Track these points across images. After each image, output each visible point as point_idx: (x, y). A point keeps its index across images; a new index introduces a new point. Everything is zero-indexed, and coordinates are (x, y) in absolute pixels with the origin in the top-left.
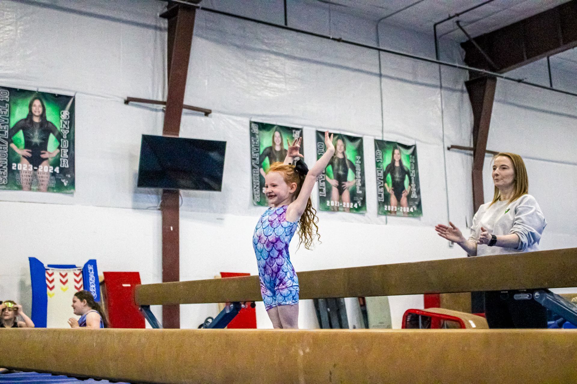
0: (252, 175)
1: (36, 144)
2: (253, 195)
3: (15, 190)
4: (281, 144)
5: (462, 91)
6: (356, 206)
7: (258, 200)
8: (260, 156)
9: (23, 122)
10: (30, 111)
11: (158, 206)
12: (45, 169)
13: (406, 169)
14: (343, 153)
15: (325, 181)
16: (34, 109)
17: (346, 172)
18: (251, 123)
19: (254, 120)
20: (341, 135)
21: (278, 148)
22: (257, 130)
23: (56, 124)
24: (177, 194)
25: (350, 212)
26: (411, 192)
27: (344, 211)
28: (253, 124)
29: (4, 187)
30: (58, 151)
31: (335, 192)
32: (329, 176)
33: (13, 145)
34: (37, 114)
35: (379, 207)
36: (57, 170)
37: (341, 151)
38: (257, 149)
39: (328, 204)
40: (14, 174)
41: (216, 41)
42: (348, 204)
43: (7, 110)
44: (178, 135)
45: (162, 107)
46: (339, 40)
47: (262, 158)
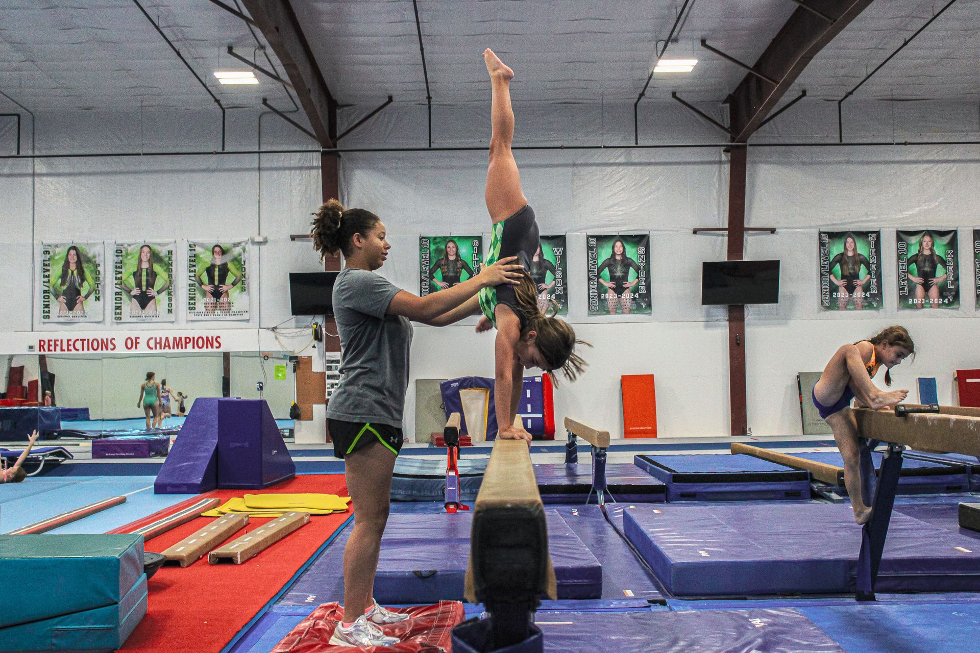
0: (821, 282)
1: (619, 277)
2: (822, 301)
3: (604, 314)
4: (855, 250)
6: (946, 301)
7: (828, 305)
8: (830, 264)
9: (608, 261)
10: (613, 251)
11: (727, 318)
12: (627, 296)
14: (931, 249)
15: (908, 279)
16: (616, 249)
17: (934, 268)
18: (820, 233)
19: (822, 230)
20: (928, 231)
21: (850, 254)
22: (827, 239)
23: (635, 259)
24: (742, 309)
25: (939, 308)
27: (931, 307)
28: (823, 235)
29: (595, 313)
30: (637, 280)
31: (919, 290)
32: (911, 273)
33: (601, 280)
34: (619, 253)
35: (977, 300)
36: (637, 296)
37: (928, 248)
38: (827, 258)
39: (910, 303)
40: (603, 303)
42: (936, 300)
43: (595, 253)
44: (742, 258)
45: (726, 233)
46: (905, 144)
47: (832, 266)
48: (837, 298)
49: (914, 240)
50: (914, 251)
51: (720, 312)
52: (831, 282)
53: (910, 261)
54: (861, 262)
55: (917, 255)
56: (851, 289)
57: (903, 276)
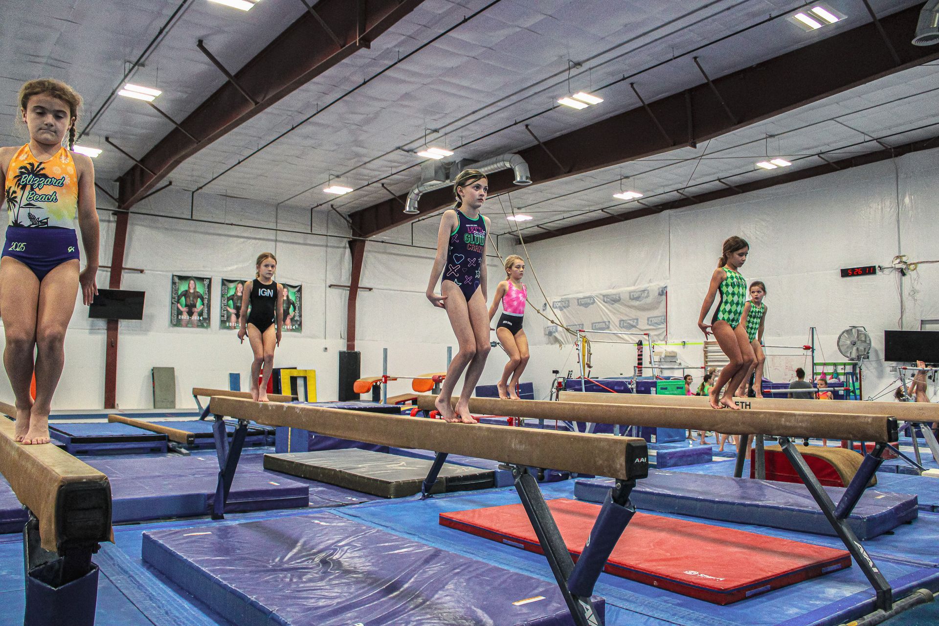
2: (171, 321)
4: (195, 288)
5: (345, 248)
7: (175, 323)
11: (105, 328)
13: (291, 301)
14: (242, 292)
15: (227, 310)
18: (173, 276)
19: (175, 274)
21: (192, 291)
22: (177, 280)
24: (117, 322)
26: (294, 316)
28: (175, 277)
31: (233, 318)
32: (229, 307)
37: (240, 291)
39: (227, 325)
41: (150, 227)
44: (119, 288)
45: (110, 270)
46: (232, 224)
47: (179, 298)
48: (181, 319)
49: (232, 285)
50: (232, 292)
51: (101, 324)
52: (178, 308)
53: (229, 299)
54: (198, 297)
55: (233, 295)
56: (190, 313)
57: (224, 308)
